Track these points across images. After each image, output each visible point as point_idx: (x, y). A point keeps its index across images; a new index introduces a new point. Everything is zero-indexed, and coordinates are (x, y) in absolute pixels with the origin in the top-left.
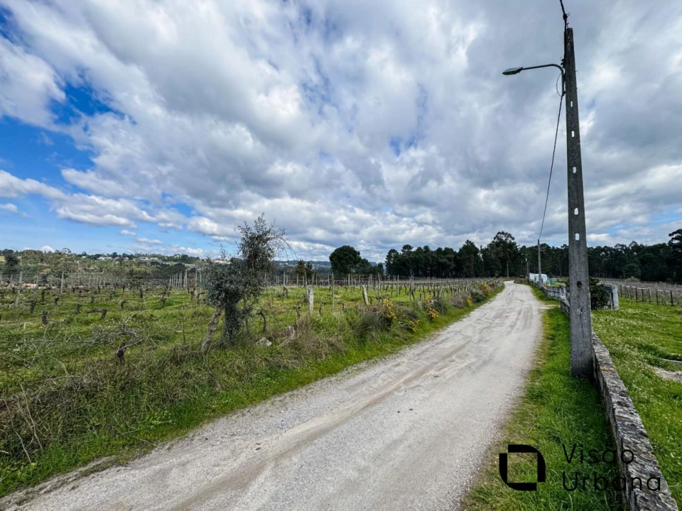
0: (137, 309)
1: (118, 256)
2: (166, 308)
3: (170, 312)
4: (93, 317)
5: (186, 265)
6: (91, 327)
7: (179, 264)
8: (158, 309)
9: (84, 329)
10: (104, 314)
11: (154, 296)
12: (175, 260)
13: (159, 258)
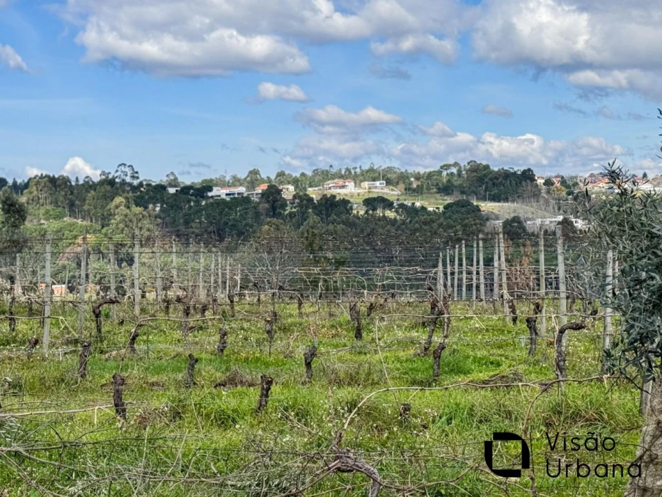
0: (352, 380)
1: (263, 181)
2: (447, 380)
3: (465, 399)
4: (233, 403)
5: (487, 206)
6: (235, 435)
7: (457, 204)
8: (421, 383)
9: (221, 439)
10: (266, 393)
11: (400, 334)
12: (446, 189)
13: (389, 182)
